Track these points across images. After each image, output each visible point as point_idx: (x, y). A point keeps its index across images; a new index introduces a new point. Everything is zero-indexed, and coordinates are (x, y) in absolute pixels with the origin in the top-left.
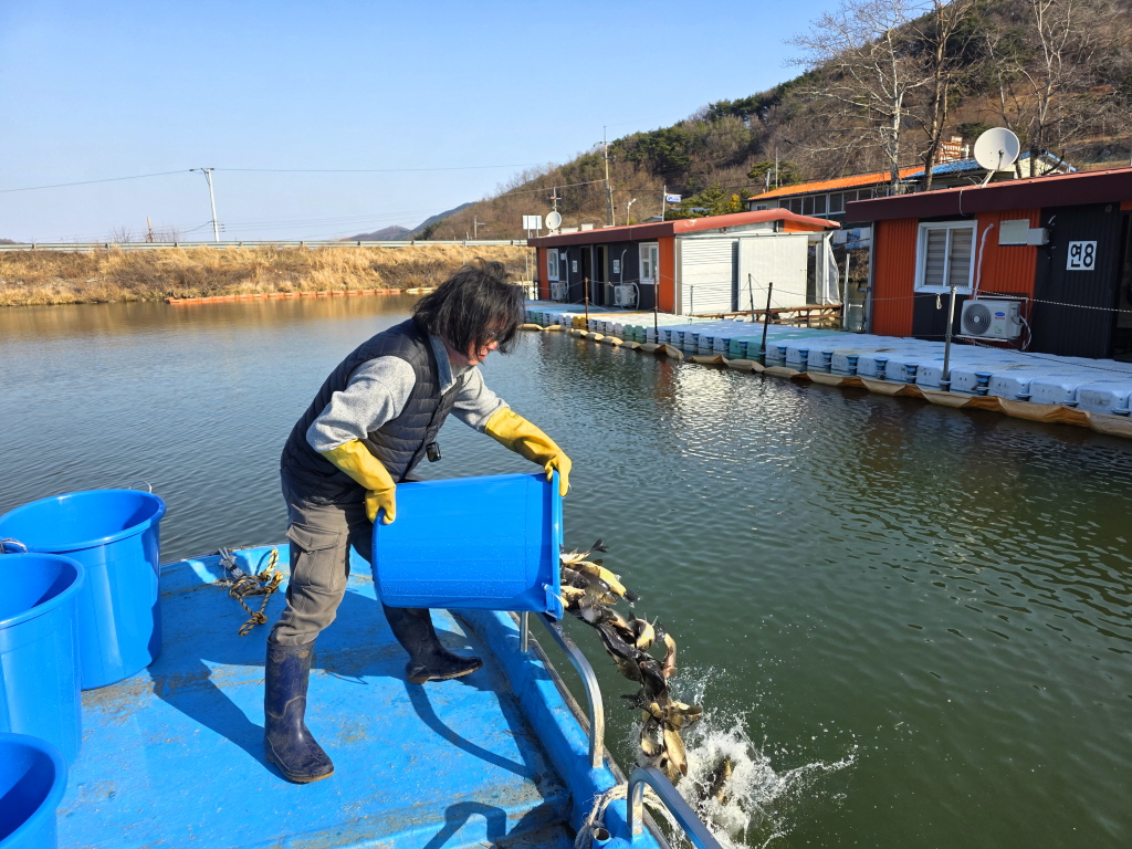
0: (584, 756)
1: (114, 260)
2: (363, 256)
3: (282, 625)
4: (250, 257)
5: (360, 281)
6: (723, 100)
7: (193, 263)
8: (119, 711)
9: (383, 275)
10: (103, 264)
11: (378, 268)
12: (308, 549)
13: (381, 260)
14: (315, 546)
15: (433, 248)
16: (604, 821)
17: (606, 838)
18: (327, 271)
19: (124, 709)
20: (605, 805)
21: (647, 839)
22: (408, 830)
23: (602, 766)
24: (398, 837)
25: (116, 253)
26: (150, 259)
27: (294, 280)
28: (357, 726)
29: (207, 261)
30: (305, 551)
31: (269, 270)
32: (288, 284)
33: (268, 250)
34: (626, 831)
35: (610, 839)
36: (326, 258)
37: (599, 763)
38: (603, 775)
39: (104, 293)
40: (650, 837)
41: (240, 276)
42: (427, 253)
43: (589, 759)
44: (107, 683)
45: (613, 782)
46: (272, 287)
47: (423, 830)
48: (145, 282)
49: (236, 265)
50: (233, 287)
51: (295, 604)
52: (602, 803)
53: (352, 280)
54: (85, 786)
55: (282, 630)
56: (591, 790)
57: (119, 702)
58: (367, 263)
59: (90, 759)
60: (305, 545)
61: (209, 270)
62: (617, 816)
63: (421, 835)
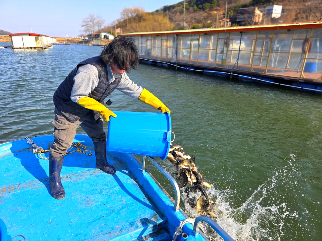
0: (172, 207)
12: (58, 128)
14: (60, 128)
21: (200, 236)
22: (116, 237)
23: (179, 211)
34: (193, 234)
35: (188, 237)
38: (179, 214)
43: (174, 209)
45: (184, 217)
52: (182, 224)
60: (57, 127)
62: (188, 228)
63: (121, 238)
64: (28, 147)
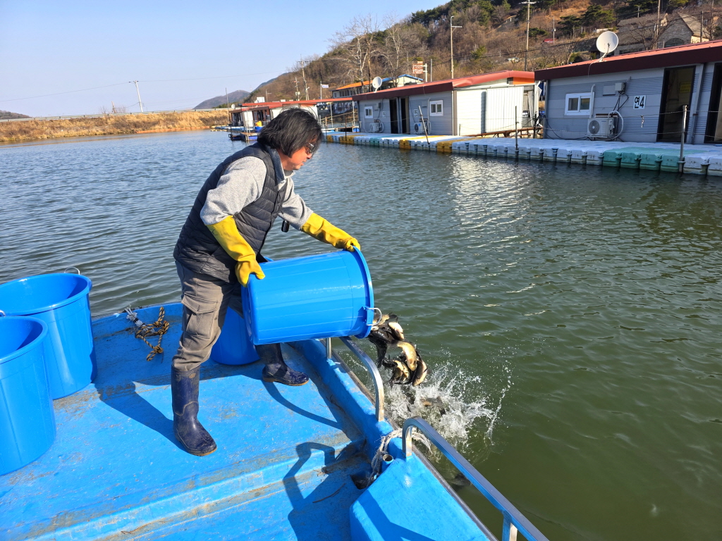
0: (373, 416)
1: (112, 120)
2: (197, 115)
3: (177, 357)
4: (157, 117)
5: (196, 124)
6: (420, 11)
7: (138, 120)
8: (76, 411)
9: (204, 122)
10: (108, 121)
11: (202, 119)
12: (197, 313)
13: (203, 116)
14: (201, 311)
15: (223, 111)
16: (388, 450)
17: (391, 460)
18: (184, 121)
19: (80, 410)
20: (388, 442)
21: (415, 459)
22: (270, 466)
23: (383, 420)
24: (264, 470)
25: (112, 117)
26: (124, 119)
27: (173, 124)
28: (230, 410)
29: (143, 119)
30: (195, 314)
31: (164, 121)
32: (171, 126)
33: (163, 114)
34: (402, 455)
35: (393, 460)
36: (184, 116)
37: (381, 418)
38: (385, 425)
39: (112, 131)
40: (417, 457)
41: (154, 124)
42: (221, 113)
43: (375, 417)
44: (66, 394)
45: (392, 428)
46: (165, 127)
47: (280, 465)
48: (124, 127)
49: (153, 120)
50: (153, 127)
51: (185, 344)
52: (385, 441)
53: (193, 124)
54: (63, 456)
55: (177, 360)
56: (378, 434)
57: (75, 406)
58: (198, 118)
59: (63, 441)
60: (195, 310)
61: (144, 122)
62: (395, 447)
63: (279, 468)
64: (128, 325)
